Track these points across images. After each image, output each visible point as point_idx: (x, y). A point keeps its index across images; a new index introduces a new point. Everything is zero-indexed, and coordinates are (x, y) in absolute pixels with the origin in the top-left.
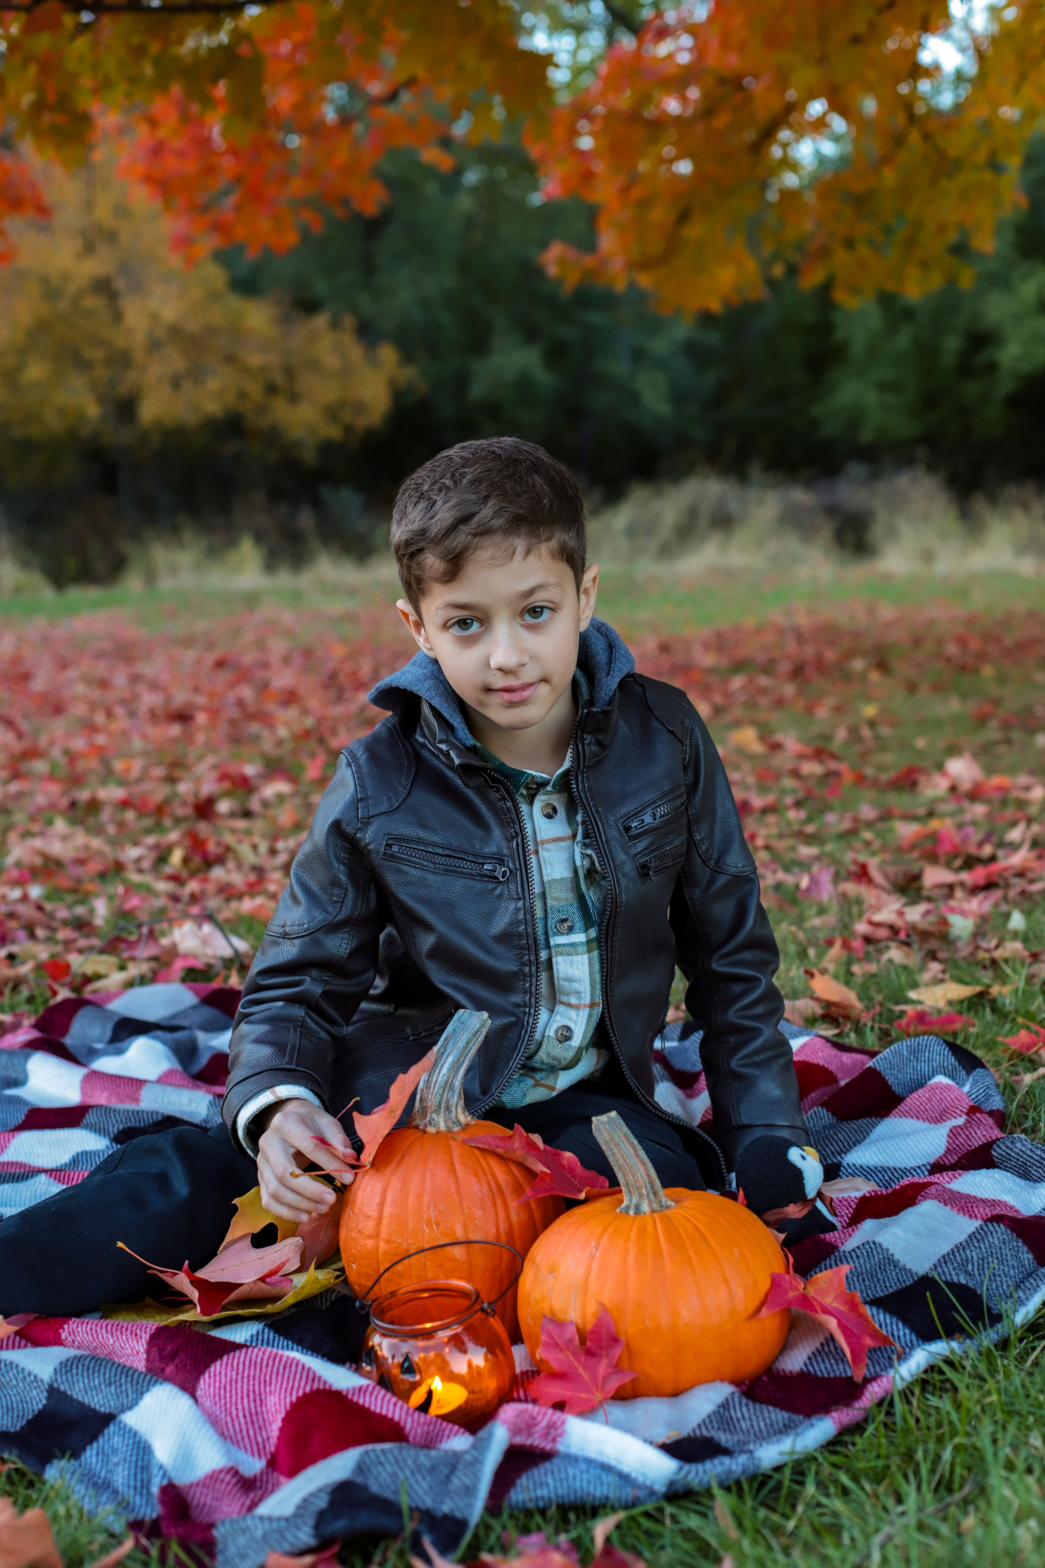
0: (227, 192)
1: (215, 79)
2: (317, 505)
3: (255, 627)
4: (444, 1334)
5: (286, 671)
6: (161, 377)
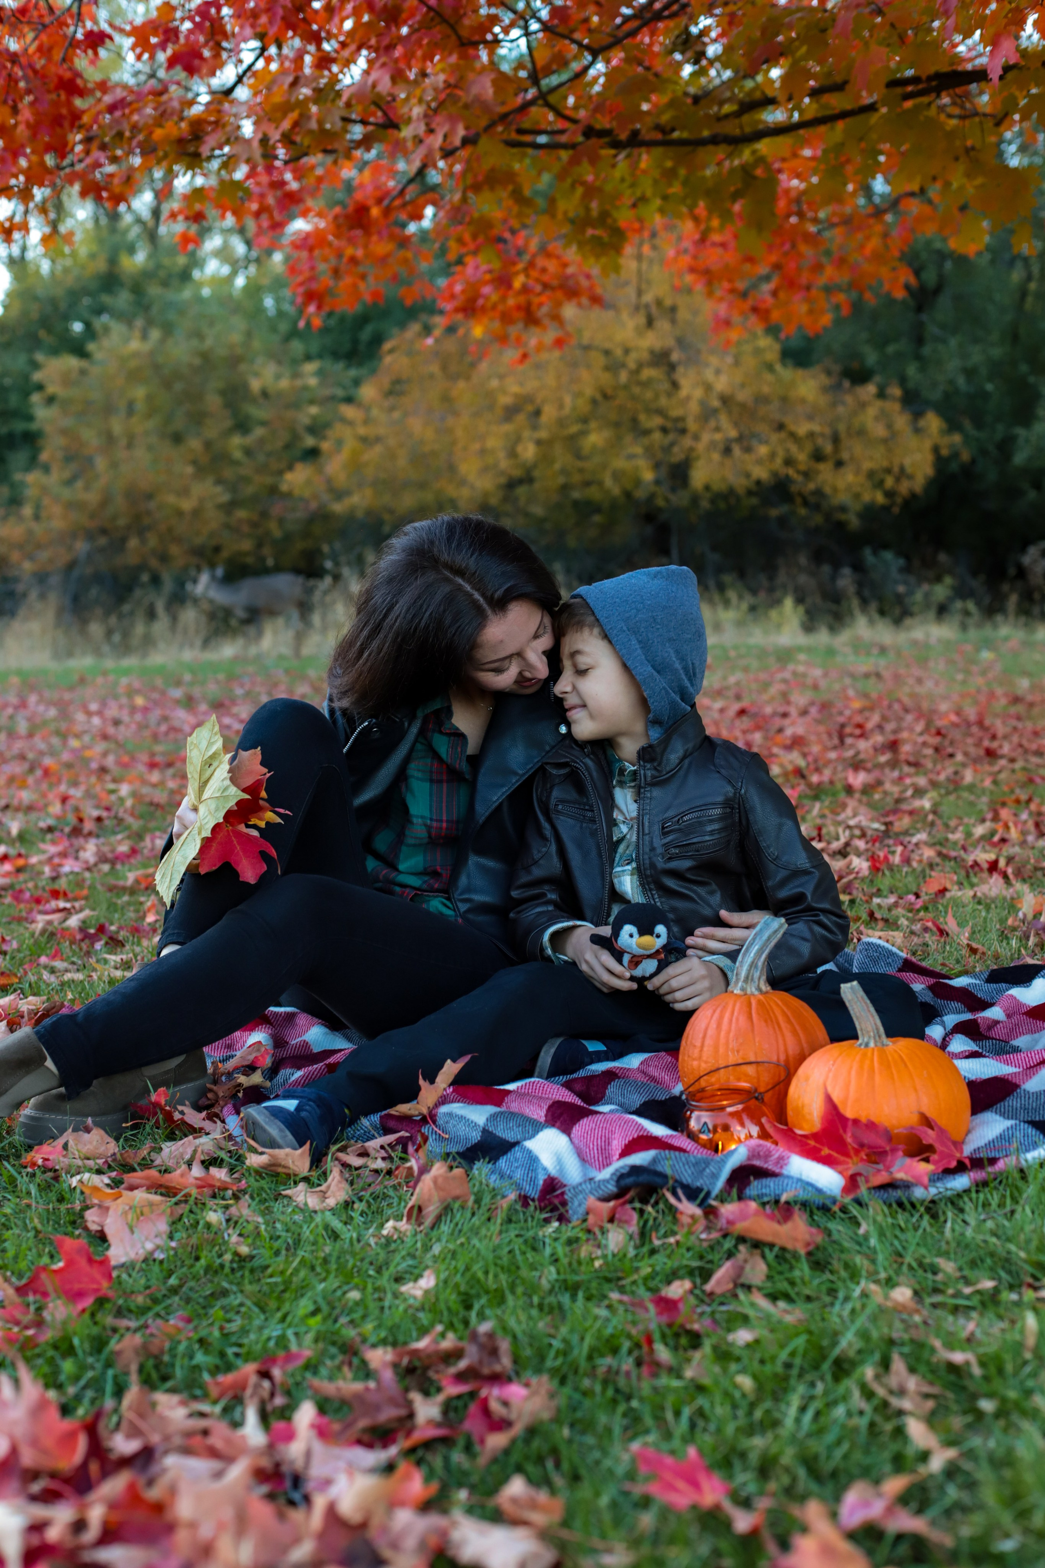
0: (767, 278)
1: (733, 199)
2: (858, 567)
3: (785, 681)
4: (729, 1110)
5: (801, 721)
6: (713, 445)
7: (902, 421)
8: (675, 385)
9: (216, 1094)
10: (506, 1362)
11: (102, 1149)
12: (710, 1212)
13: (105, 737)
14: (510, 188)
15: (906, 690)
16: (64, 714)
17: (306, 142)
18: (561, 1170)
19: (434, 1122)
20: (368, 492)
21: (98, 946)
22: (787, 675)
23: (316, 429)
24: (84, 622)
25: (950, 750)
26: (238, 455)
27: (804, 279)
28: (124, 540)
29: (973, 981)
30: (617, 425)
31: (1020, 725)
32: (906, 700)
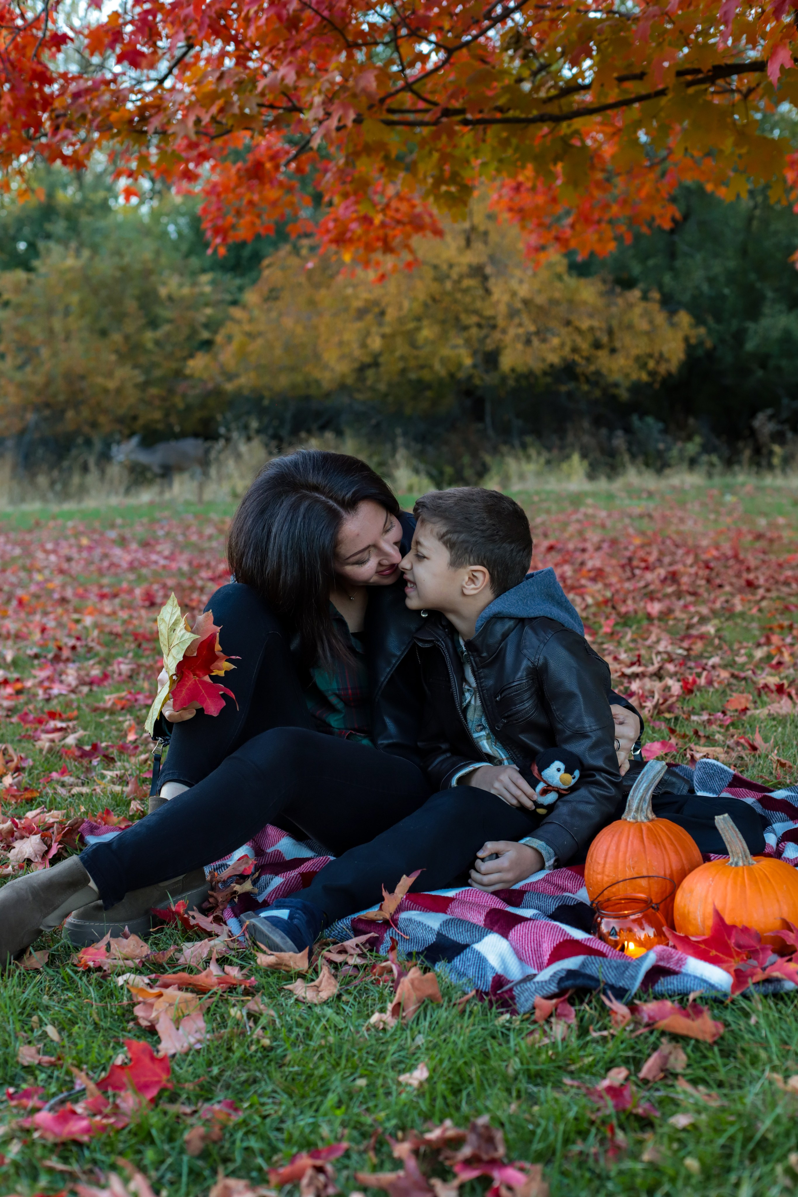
0: (566, 215)
1: (555, 162)
2: (628, 430)
3: (578, 521)
4: (632, 917)
5: (597, 555)
6: (517, 337)
7: (660, 318)
8: (488, 292)
9: (216, 899)
10: (501, 1151)
11: (137, 952)
12: (634, 1009)
13: (62, 572)
14: (382, 154)
15: (673, 528)
16: (27, 553)
17: (230, 123)
18: (505, 969)
19: (396, 925)
20: (252, 375)
21: (95, 762)
22: (580, 516)
23: (212, 325)
24: (33, 476)
25: (718, 581)
26: (150, 345)
27: (596, 216)
28: (63, 412)
29: (789, 793)
30: (443, 322)
31: (766, 558)
32: (675, 537)
